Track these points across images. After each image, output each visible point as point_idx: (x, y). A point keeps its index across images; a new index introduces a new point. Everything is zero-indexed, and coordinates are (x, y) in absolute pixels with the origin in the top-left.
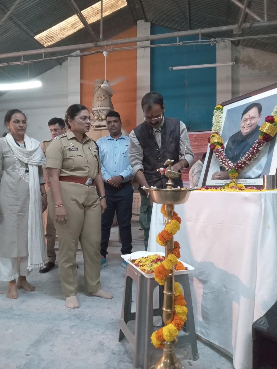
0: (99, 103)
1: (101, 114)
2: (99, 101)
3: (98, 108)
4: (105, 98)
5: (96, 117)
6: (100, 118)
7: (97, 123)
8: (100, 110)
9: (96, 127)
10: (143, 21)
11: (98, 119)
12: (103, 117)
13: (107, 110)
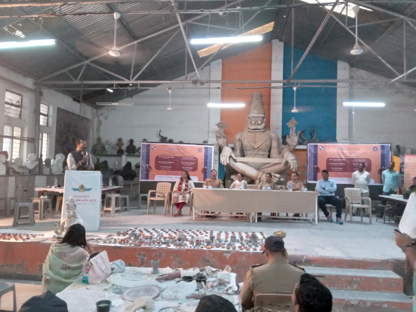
0: (256, 111)
1: (257, 120)
2: (256, 109)
3: (255, 115)
4: (261, 108)
5: (253, 122)
6: (256, 123)
7: (254, 127)
8: (257, 117)
9: (253, 129)
10: (277, 40)
11: (255, 124)
12: (260, 122)
13: (261, 117)
